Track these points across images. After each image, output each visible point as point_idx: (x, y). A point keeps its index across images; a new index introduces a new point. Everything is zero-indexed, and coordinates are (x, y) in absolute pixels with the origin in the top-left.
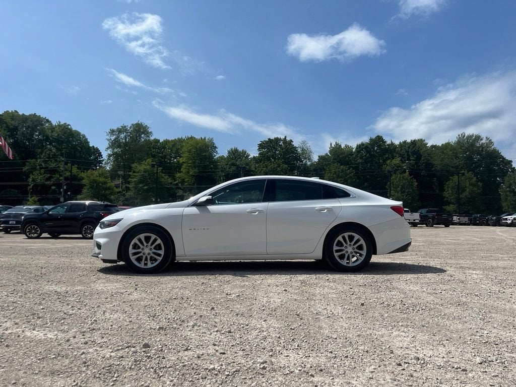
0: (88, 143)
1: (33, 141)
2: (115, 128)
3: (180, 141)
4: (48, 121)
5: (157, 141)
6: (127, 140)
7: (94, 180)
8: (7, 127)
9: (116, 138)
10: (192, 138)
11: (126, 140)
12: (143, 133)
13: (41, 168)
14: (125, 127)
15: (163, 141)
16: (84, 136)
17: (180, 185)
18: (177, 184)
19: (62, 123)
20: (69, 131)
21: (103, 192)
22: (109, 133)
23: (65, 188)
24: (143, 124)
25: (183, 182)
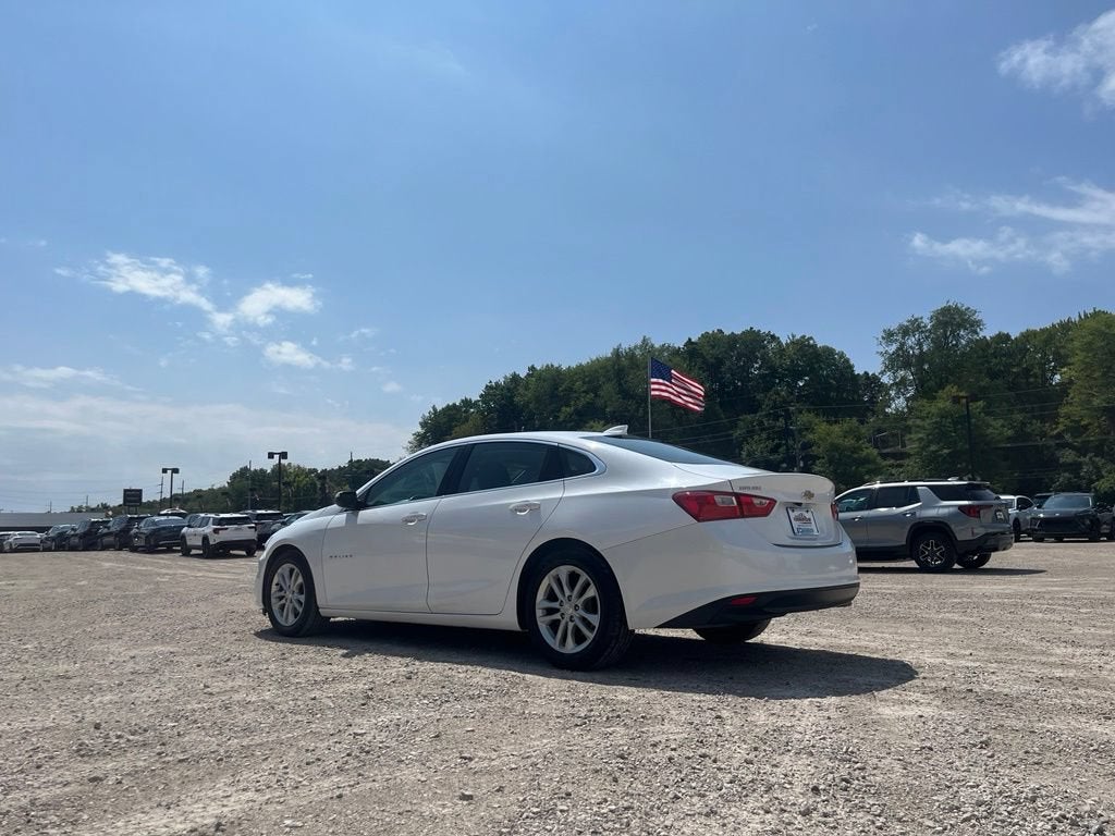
0: (851, 367)
1: (750, 380)
2: (894, 327)
3: (1066, 327)
4: (773, 337)
5: (1003, 338)
6: (925, 348)
7: (832, 444)
8: (705, 361)
9: (898, 349)
10: (1096, 314)
11: (921, 348)
12: (960, 326)
13: (763, 430)
14: (916, 320)
15: (1018, 335)
16: (842, 355)
17: (1068, 437)
18: (1060, 436)
19: (798, 337)
20: (811, 350)
21: (854, 468)
22: (883, 338)
23: (802, 465)
24: (959, 305)
25: (1078, 429)
